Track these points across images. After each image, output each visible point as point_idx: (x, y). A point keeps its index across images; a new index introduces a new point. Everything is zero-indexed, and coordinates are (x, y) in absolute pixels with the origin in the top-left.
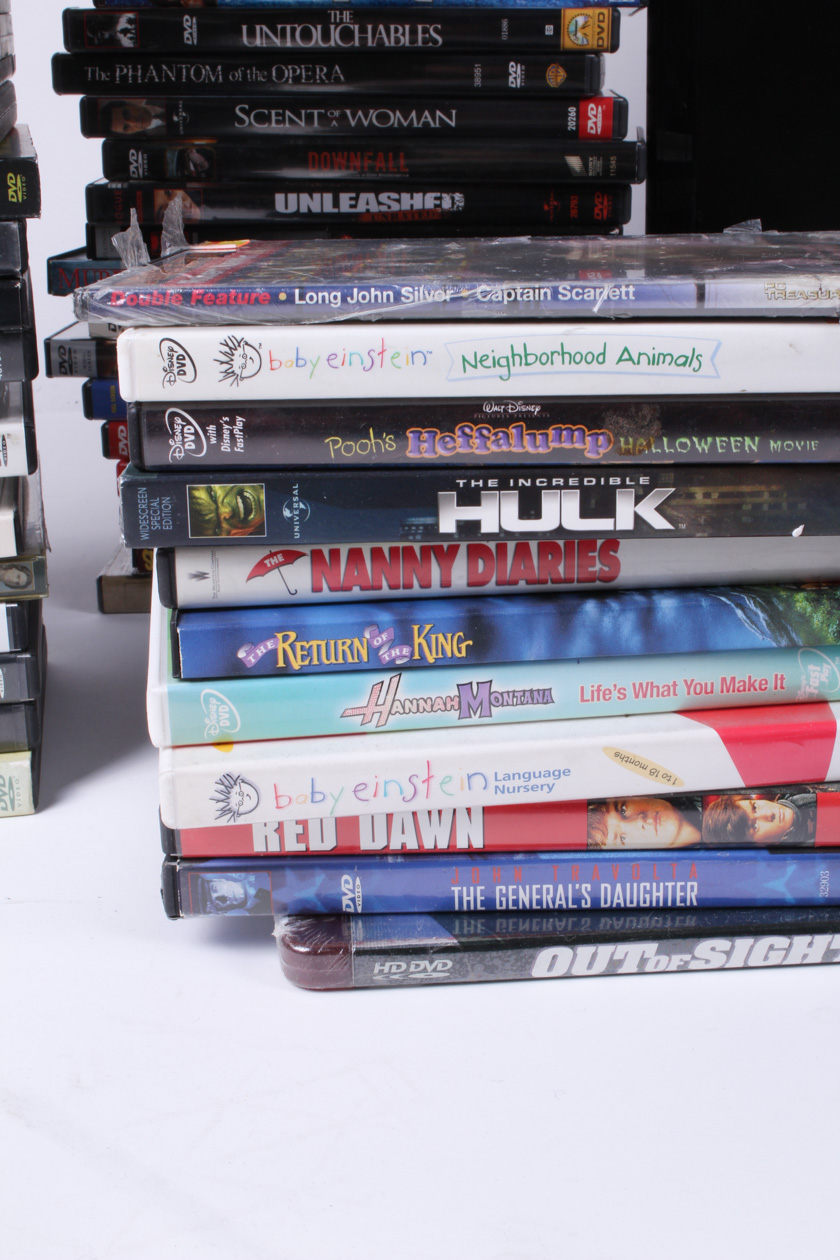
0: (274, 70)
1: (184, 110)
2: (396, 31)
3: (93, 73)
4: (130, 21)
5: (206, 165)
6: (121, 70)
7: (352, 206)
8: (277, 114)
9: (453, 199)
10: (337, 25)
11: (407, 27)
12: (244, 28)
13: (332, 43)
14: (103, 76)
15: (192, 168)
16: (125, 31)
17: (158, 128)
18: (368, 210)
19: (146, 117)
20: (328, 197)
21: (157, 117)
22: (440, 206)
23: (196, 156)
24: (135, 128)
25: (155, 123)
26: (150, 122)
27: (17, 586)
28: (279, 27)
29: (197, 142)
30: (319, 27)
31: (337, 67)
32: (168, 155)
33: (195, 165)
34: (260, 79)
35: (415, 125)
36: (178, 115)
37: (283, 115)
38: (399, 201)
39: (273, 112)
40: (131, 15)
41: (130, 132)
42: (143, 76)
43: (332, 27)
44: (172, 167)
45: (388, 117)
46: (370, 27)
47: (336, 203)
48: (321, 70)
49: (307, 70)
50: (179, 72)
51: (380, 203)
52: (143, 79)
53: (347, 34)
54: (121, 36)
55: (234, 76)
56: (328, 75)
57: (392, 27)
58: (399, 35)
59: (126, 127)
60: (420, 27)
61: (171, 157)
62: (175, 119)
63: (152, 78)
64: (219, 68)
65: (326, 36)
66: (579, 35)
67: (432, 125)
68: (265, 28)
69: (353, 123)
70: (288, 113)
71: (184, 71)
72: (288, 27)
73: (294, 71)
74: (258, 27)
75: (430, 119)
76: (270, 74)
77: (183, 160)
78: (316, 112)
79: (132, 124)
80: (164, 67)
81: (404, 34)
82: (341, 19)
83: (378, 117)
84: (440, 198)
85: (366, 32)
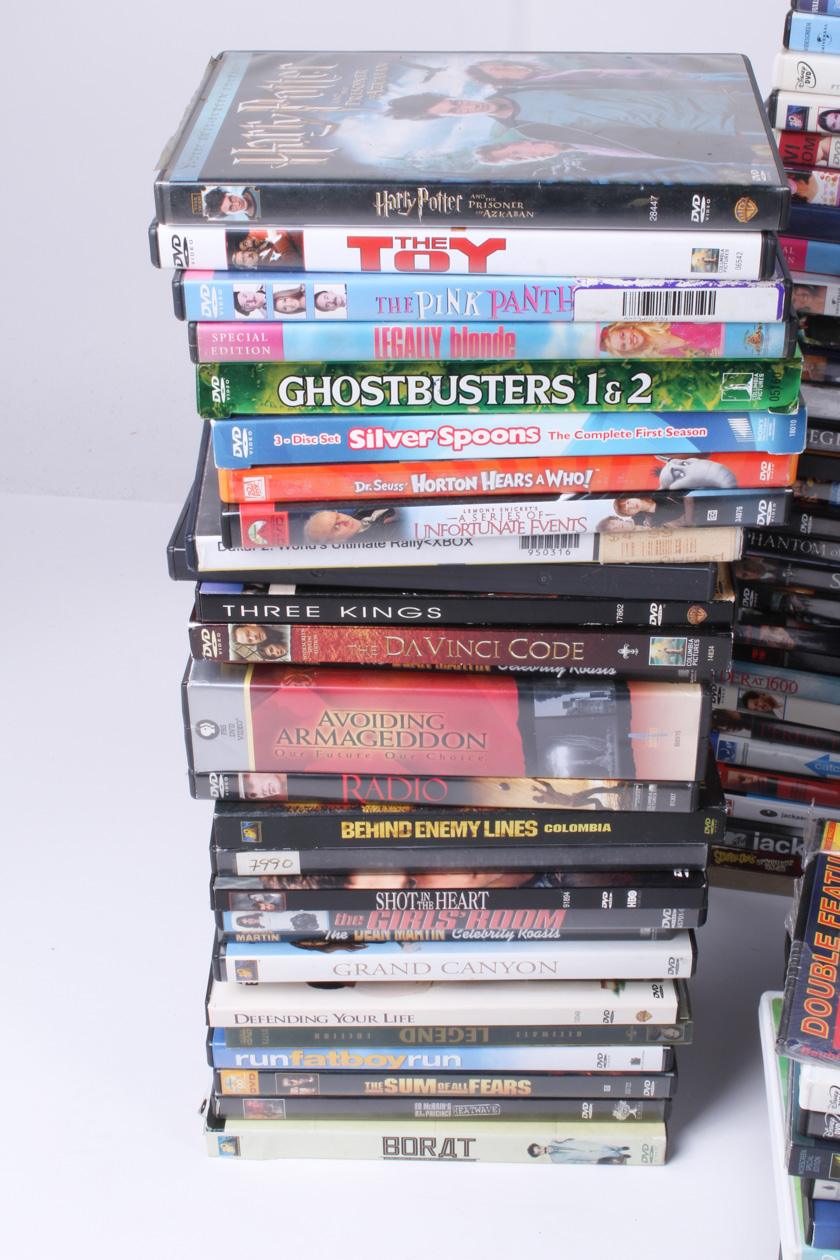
17: (769, 579)
19: (762, 571)
21: (769, 571)
23: (795, 601)
24: (751, 576)
25: (768, 575)
26: (763, 574)
27: (672, 1038)
29: (799, 591)
33: (794, 607)
41: (747, 578)
42: (763, 541)
50: (792, 544)
59: (744, 575)
63: (770, 544)
71: (796, 544)
77: (785, 601)
79: (749, 574)
80: (781, 538)
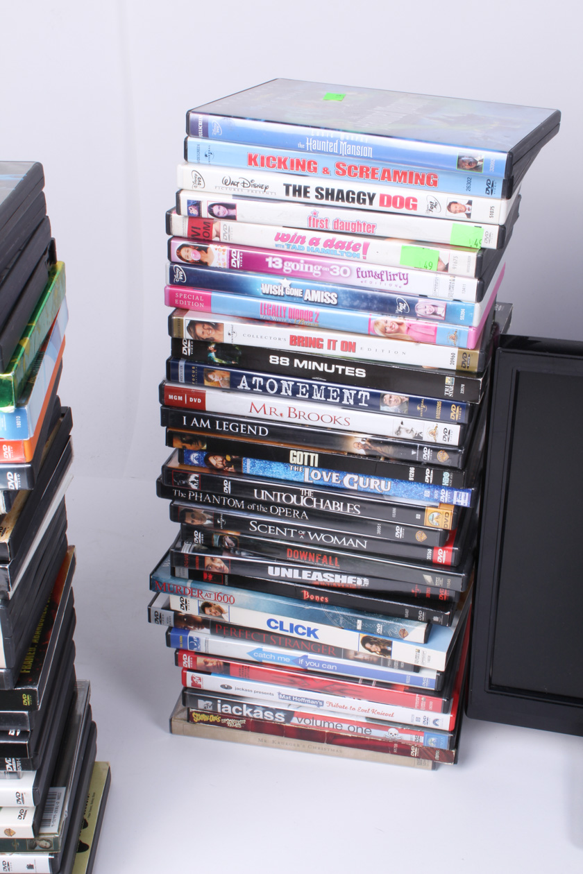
0: (271, 508)
1: (223, 518)
2: (336, 504)
3: (177, 493)
4: (196, 478)
5: (234, 545)
6: (192, 494)
7: (308, 577)
8: (272, 528)
9: (363, 581)
10: (305, 497)
11: (342, 504)
12: (256, 491)
13: (302, 504)
14: (182, 495)
15: (226, 544)
16: (193, 482)
17: (209, 524)
18: (317, 580)
19: (203, 519)
20: (296, 572)
21: (209, 519)
22: (356, 583)
23: (228, 540)
24: (197, 522)
25: (208, 522)
26: (205, 521)
28: (274, 493)
29: (230, 533)
30: (295, 496)
31: (304, 512)
32: (214, 537)
33: (228, 544)
34: (264, 510)
35: (345, 544)
36: (220, 520)
37: (275, 529)
38: (334, 578)
39: (270, 527)
40: (197, 475)
41: (194, 524)
43: (302, 497)
44: (216, 542)
45: (331, 539)
46: (322, 500)
47: (300, 575)
48: (296, 512)
49: (289, 511)
50: (222, 500)
51: (323, 578)
52: (203, 500)
53: (309, 501)
54: (191, 484)
55: (250, 507)
56: (300, 515)
57: (334, 502)
58: (337, 506)
59: (193, 521)
60: (349, 505)
61: (216, 539)
62: (219, 522)
64: (243, 502)
65: (298, 500)
66: (434, 521)
67: (354, 546)
68: (266, 492)
69: (312, 539)
70: (277, 528)
71: (224, 500)
72: (279, 494)
73: (282, 510)
74: (263, 491)
75: (352, 543)
76: (269, 509)
77: (221, 540)
78: (292, 530)
79: (196, 521)
80: (214, 498)
81: (340, 506)
82: (307, 494)
83: (325, 538)
84: (356, 580)
85: (320, 502)
